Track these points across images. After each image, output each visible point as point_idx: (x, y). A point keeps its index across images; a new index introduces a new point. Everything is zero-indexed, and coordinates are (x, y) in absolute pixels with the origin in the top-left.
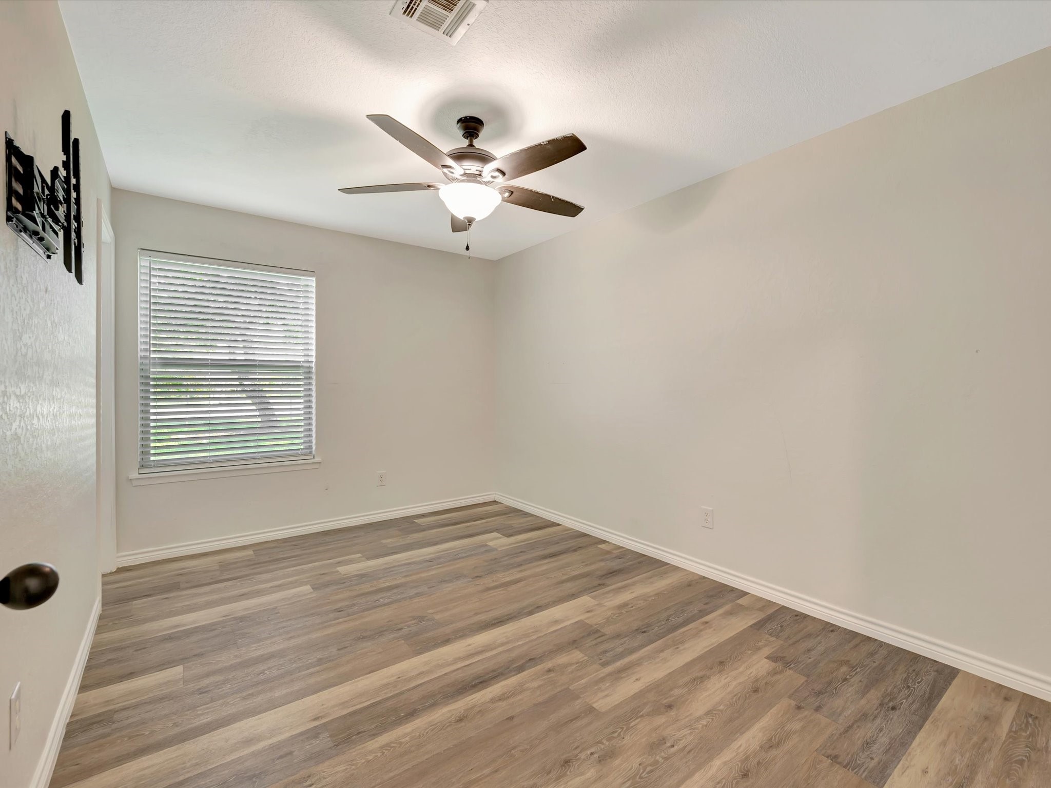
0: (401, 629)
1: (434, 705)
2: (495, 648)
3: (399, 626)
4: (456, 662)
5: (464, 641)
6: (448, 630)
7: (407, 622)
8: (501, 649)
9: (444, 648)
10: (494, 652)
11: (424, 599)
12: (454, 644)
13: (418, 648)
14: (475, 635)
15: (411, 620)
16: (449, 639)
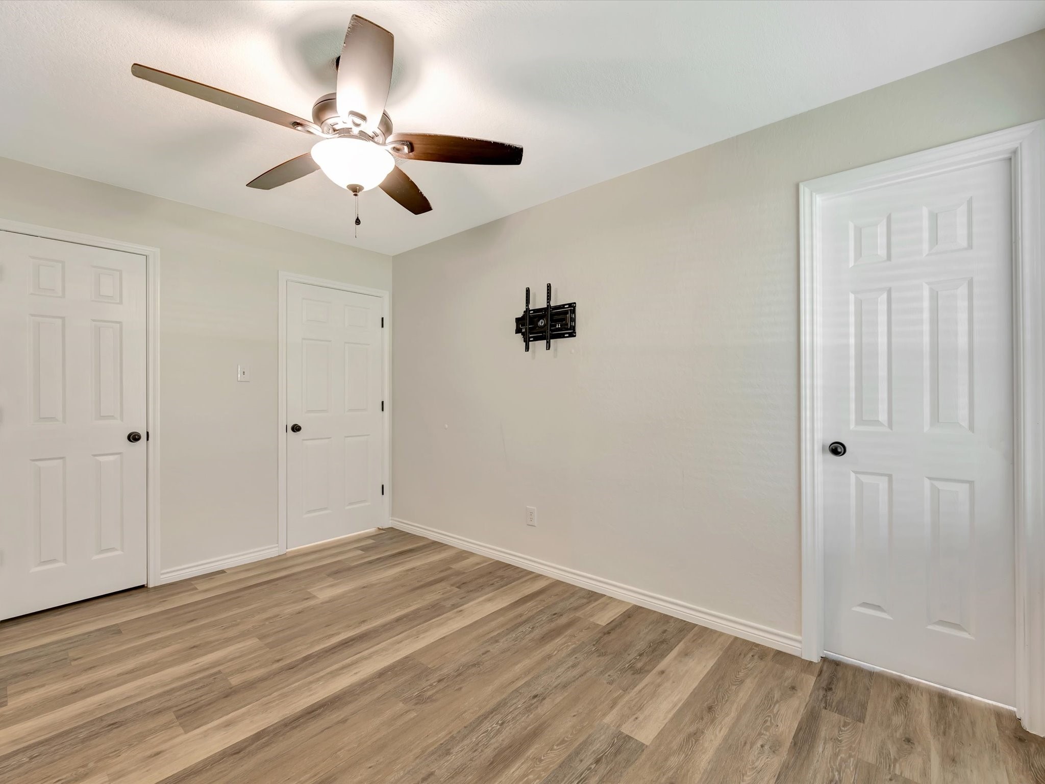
0: (439, 681)
1: (384, 626)
2: (328, 674)
3: (442, 685)
4: (369, 655)
5: (362, 677)
6: (382, 689)
7: (437, 692)
8: (322, 674)
9: (383, 667)
10: (329, 670)
11: (430, 741)
12: (373, 672)
13: (410, 662)
14: (349, 686)
15: (432, 695)
16: (379, 677)
